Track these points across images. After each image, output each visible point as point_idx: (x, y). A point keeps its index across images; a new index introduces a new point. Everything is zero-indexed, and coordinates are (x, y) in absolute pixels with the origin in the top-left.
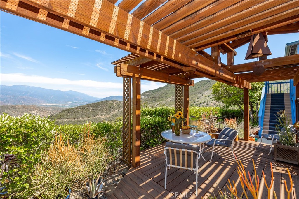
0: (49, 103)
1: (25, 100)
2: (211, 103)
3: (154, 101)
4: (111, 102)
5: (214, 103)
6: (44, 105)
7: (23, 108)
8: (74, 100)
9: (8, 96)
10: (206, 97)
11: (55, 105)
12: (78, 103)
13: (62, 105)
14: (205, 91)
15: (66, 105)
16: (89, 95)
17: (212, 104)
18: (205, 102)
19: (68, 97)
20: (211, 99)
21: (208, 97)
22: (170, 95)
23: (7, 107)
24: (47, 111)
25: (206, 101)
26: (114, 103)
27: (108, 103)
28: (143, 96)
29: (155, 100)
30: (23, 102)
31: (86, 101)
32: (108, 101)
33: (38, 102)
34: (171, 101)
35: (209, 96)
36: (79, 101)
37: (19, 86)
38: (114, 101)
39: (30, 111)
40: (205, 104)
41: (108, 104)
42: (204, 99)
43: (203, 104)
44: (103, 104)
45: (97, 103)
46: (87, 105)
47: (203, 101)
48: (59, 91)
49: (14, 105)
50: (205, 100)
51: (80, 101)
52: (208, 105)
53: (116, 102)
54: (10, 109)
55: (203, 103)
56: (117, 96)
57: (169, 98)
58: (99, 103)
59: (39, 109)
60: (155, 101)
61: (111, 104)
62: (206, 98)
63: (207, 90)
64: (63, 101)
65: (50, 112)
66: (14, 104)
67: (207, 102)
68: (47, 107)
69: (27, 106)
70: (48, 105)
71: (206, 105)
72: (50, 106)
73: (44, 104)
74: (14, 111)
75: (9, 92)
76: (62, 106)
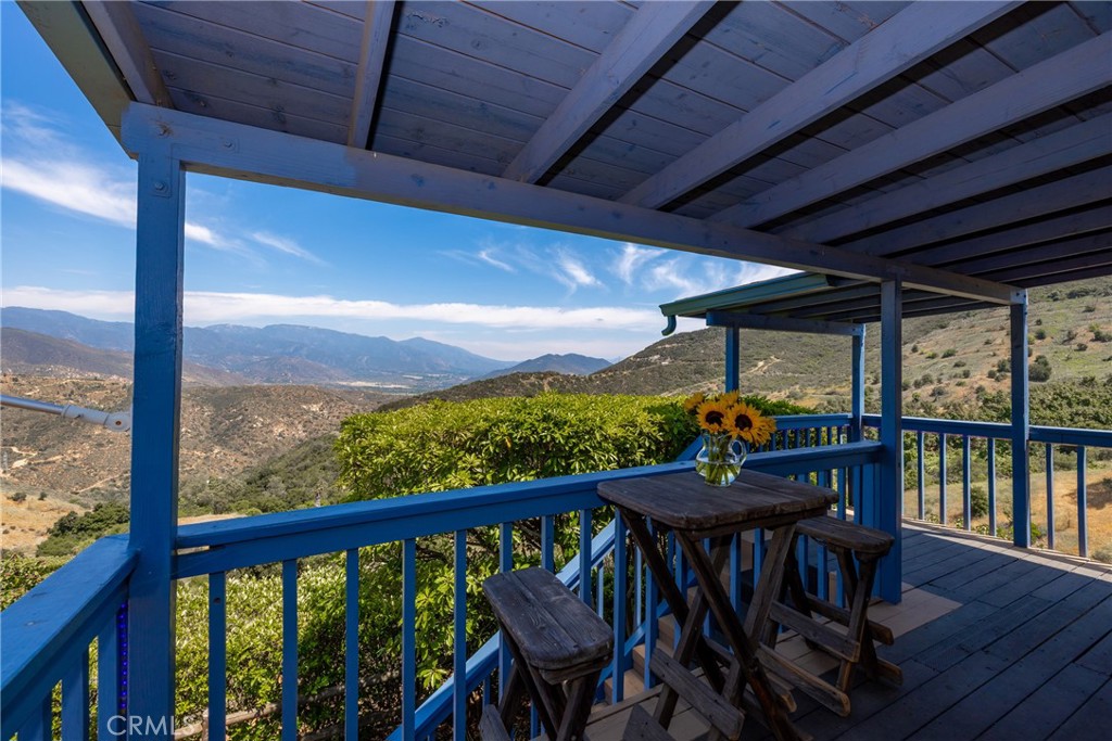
0: (358, 378)
1: (294, 368)
2: (959, 384)
3: (695, 373)
4: (533, 379)
5: (976, 386)
6: (343, 386)
7: (286, 394)
8: (427, 369)
9: (255, 358)
10: (933, 357)
11: (373, 385)
12: (438, 378)
13: (392, 386)
14: (928, 332)
15: (403, 387)
16: (473, 352)
17: (961, 391)
18: (926, 380)
19: (409, 359)
20: (957, 365)
21: (944, 357)
22: (765, 352)
23: (250, 389)
24: (350, 406)
25: (934, 378)
26: (545, 382)
27: (524, 382)
28: (656, 357)
29: (699, 371)
30: (290, 375)
31: (463, 374)
32: (525, 376)
33: (327, 376)
34: (766, 375)
35: (948, 355)
36: (442, 372)
37: (282, 328)
38: (546, 375)
39: (306, 403)
40: (929, 388)
41: (522, 385)
42: (925, 368)
43: (918, 391)
44: (507, 386)
45: (487, 382)
46: (453, 388)
47: (920, 378)
48: (383, 339)
49: (266, 384)
50: (927, 372)
51: (446, 372)
52: (940, 393)
53: (550, 379)
54: (255, 397)
55: (917, 385)
56: (566, 356)
57: (761, 364)
58: (492, 381)
59: (328, 397)
60: (700, 373)
61: (532, 385)
62: (935, 360)
63: (942, 327)
64: (393, 372)
65: (357, 407)
66: (268, 381)
67: (939, 381)
68: (351, 391)
69: (299, 388)
70: (353, 384)
71: (932, 395)
72: (359, 388)
73: (344, 383)
74: (264, 403)
75: (258, 346)
76: (394, 390)
